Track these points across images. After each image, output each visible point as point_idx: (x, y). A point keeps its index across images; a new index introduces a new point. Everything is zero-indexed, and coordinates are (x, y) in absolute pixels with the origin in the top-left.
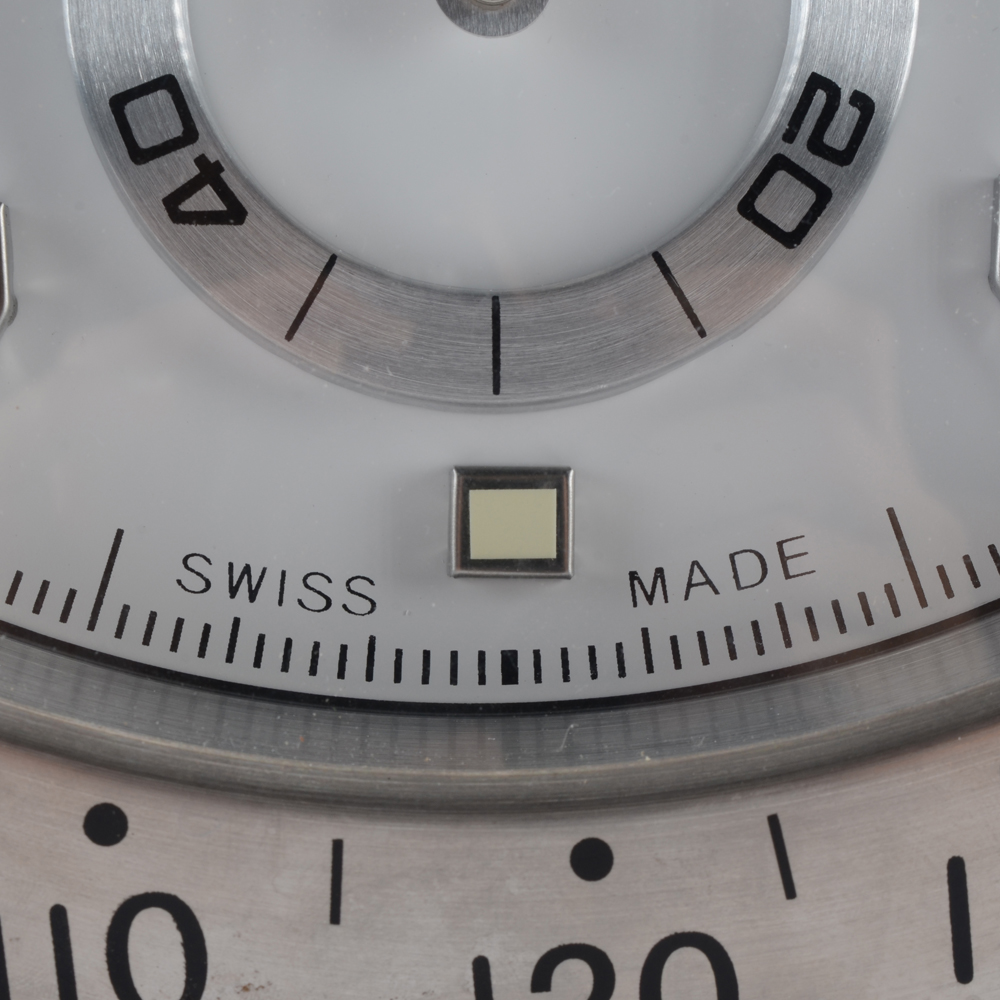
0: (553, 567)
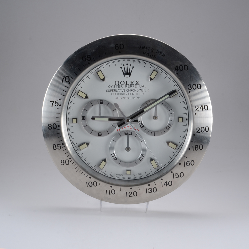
0: (130, 174)
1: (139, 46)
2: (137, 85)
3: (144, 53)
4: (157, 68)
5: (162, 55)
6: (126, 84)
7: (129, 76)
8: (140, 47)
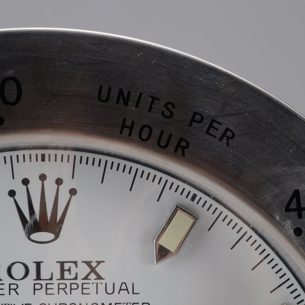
1: (101, 88)
2: (93, 281)
3: (123, 126)
4: (194, 196)
5: (219, 134)
6: (38, 277)
7: (50, 236)
8: (104, 93)
